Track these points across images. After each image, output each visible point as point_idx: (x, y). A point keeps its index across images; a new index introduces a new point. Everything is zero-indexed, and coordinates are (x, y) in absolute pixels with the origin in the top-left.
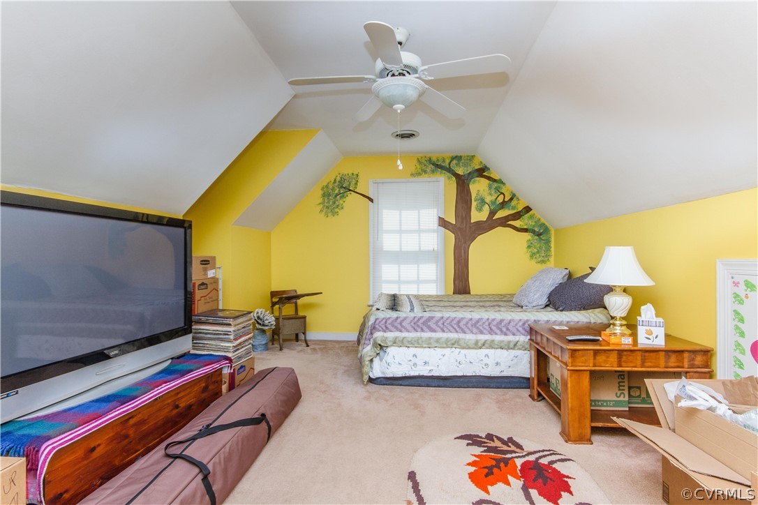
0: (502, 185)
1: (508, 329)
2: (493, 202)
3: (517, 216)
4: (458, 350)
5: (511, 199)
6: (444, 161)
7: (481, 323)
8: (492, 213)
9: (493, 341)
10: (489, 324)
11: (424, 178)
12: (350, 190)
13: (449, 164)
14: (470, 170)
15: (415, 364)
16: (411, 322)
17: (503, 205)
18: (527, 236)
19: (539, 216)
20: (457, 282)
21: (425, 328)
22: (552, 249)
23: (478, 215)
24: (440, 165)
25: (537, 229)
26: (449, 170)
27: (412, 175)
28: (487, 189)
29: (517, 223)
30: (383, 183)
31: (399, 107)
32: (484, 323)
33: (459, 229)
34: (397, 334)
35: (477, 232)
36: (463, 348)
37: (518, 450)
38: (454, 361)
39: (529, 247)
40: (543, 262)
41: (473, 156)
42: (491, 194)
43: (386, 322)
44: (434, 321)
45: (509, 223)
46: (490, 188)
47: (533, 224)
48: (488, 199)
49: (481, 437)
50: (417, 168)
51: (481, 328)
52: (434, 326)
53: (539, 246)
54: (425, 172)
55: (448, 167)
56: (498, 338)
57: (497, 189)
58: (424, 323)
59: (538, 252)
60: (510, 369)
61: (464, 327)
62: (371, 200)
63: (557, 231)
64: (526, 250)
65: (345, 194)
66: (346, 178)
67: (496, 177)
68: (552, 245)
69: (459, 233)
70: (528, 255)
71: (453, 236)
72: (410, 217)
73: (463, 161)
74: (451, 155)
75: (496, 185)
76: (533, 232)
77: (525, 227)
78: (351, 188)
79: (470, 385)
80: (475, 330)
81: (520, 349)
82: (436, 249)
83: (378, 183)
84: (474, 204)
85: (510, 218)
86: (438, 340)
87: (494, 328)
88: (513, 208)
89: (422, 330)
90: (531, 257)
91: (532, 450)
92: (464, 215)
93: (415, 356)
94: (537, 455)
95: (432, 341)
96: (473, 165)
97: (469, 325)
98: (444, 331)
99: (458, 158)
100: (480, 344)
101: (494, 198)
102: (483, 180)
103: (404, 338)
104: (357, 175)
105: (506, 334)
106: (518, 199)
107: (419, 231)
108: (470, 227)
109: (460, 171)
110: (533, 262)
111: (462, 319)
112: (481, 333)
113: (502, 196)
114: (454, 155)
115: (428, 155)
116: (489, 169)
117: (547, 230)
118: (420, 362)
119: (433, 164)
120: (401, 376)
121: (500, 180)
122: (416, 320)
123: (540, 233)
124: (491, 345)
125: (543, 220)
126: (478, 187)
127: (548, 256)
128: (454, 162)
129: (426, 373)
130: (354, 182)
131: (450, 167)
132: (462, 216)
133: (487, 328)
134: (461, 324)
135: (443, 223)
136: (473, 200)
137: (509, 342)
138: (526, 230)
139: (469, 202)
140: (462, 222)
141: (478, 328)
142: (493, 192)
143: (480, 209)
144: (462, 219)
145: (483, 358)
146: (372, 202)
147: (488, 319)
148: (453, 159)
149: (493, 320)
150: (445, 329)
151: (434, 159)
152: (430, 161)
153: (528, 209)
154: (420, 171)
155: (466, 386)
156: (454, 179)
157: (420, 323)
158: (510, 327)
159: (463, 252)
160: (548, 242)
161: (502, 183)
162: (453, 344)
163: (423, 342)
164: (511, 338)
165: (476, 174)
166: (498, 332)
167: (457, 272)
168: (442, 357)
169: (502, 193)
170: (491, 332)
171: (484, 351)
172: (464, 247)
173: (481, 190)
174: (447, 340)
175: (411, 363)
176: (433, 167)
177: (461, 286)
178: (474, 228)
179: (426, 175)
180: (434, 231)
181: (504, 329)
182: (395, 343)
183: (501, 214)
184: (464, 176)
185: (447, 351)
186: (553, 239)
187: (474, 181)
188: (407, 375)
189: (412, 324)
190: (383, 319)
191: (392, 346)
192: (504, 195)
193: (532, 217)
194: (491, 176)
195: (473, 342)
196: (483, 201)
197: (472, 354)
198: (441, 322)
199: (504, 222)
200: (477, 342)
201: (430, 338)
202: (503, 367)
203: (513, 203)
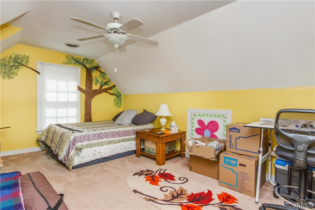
0: (105, 75)
1: (128, 134)
2: (102, 82)
3: (110, 88)
4: (112, 145)
5: (108, 81)
6: (80, 60)
7: (119, 133)
8: (101, 86)
9: (124, 139)
10: (122, 133)
11: (70, 66)
12: (23, 65)
13: (83, 61)
14: (92, 66)
15: (95, 155)
16: (93, 136)
17: (106, 83)
18: (114, 97)
19: (118, 89)
20: (86, 116)
21: (99, 138)
22: (122, 102)
23: (95, 87)
24: (78, 61)
25: (117, 94)
26: (83, 64)
27: (64, 63)
28: (99, 76)
29: (110, 91)
30: (46, 64)
31: (116, 46)
32: (121, 132)
33: (88, 92)
34: (87, 142)
35: (95, 94)
36: (114, 143)
37: (153, 172)
38: (111, 149)
39: (115, 101)
40: (119, 107)
41: (93, 60)
42: (101, 78)
43: (81, 138)
44: (102, 134)
45: (108, 91)
46: (100, 75)
47: (116, 92)
48: (100, 80)
49: (139, 173)
50: (66, 60)
51: (120, 134)
52: (103, 136)
53: (118, 101)
54: (71, 63)
55: (82, 63)
56: (126, 137)
57: (103, 77)
58: (98, 136)
59: (118, 103)
60: (129, 148)
61: (114, 135)
62: (39, 73)
63: (124, 95)
64: (113, 102)
65: (19, 67)
66: (20, 57)
67: (103, 71)
68: (122, 100)
69: (87, 94)
70: (114, 104)
71: (84, 95)
72: (63, 85)
73: (89, 61)
74: (84, 58)
75: (103, 75)
76: (116, 95)
77: (113, 93)
78: (23, 64)
79: (116, 158)
80: (118, 136)
81: (132, 140)
82: (76, 101)
83: (43, 64)
84: (94, 82)
85: (108, 89)
86: (105, 142)
87: (124, 134)
88: (109, 85)
89: (98, 139)
90: (115, 105)
91: (156, 170)
92: (89, 86)
93: (95, 151)
94: (159, 171)
95: (102, 143)
96: (93, 64)
97: (116, 134)
98: (107, 138)
99: (87, 60)
100: (120, 141)
101: (102, 80)
102: (97, 71)
103: (91, 144)
104: (28, 57)
105: (128, 136)
106: (111, 82)
107: (68, 92)
108: (92, 92)
109: (88, 66)
110: (116, 107)
111: (113, 132)
112: (120, 136)
113: (105, 79)
114: (85, 58)
115: (72, 55)
116: (100, 67)
117: (120, 95)
118: (97, 153)
119: (75, 60)
120: (89, 161)
121: (104, 73)
122: (94, 135)
123: (118, 96)
124: (124, 141)
125: (119, 91)
126: (95, 74)
127: (121, 105)
128: (85, 61)
129: (100, 157)
130: (25, 60)
131: (83, 63)
132: (88, 86)
133: (122, 134)
134: (113, 134)
135: (80, 89)
136: (93, 80)
137: (129, 138)
138: (113, 94)
139: (91, 80)
140: (89, 89)
141: (119, 135)
142: (102, 77)
143: (96, 84)
144: (89, 88)
145: (121, 146)
146: (39, 74)
147: (122, 131)
148: (84, 59)
149: (124, 131)
150: (107, 137)
151: (75, 57)
152: (73, 58)
153: (114, 86)
154: (68, 62)
155: (114, 158)
156: (85, 69)
157: (96, 136)
158: (129, 133)
159: (89, 103)
160: (121, 99)
161: (105, 74)
162: (111, 143)
163: (99, 144)
164: (129, 137)
165: (94, 69)
166: (125, 135)
167: (86, 111)
168: (106, 149)
169: (105, 78)
170: (123, 136)
171: (121, 143)
172: (89, 101)
173: (97, 76)
174: (109, 141)
175: (93, 154)
176: (75, 61)
177: (88, 118)
178: (94, 92)
179: (71, 65)
180: (75, 92)
181: (127, 134)
182: (87, 146)
183: (105, 87)
184: (89, 68)
185: (108, 146)
186: (122, 99)
187: (94, 71)
188: (92, 160)
189: (93, 137)
190: (79, 136)
191: (85, 148)
192: (106, 79)
193: (116, 89)
194: (101, 70)
195: (118, 140)
196: (97, 81)
197: (117, 145)
198: (105, 134)
199: (106, 91)
200: (119, 140)
201: (101, 142)
202: (127, 148)
203: (109, 83)
